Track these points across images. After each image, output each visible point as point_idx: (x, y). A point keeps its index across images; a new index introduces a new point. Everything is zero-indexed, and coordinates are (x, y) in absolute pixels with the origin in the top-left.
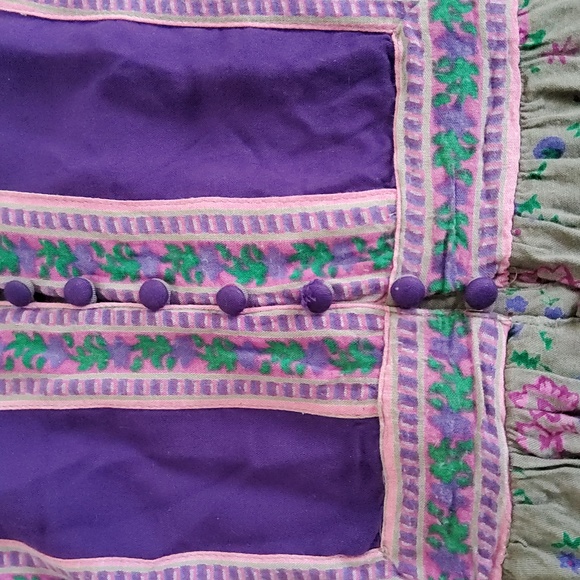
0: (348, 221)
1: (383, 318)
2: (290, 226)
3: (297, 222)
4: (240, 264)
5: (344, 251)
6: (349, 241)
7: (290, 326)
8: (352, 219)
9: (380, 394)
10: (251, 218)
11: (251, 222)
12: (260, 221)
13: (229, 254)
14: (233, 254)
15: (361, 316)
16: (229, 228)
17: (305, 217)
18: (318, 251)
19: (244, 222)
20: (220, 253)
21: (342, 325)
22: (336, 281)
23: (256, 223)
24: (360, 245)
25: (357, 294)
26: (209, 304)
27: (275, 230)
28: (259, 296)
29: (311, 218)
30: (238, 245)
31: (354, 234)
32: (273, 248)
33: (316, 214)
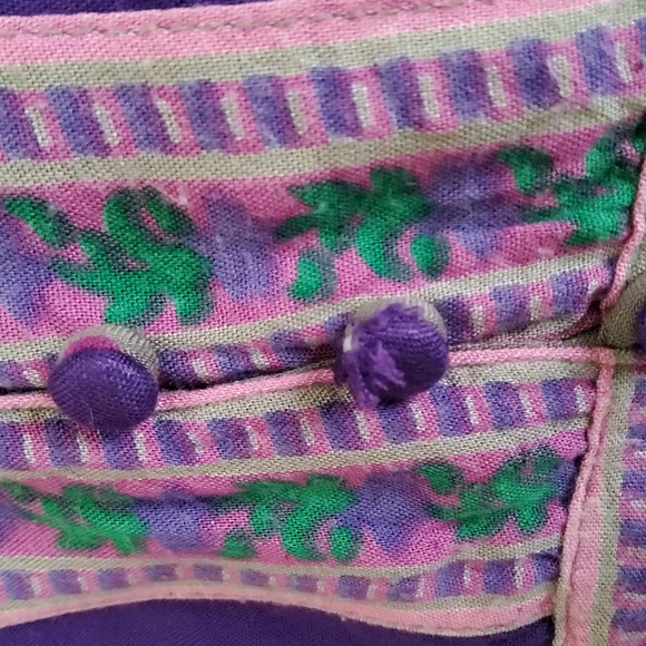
0: (498, 93)
1: (593, 384)
2: (281, 126)
3: (304, 107)
4: (110, 251)
5: (472, 191)
6: (493, 162)
7: (310, 439)
8: (510, 87)
9: (566, 569)
10: (123, 93)
11: (125, 111)
12: (163, 105)
13: (64, 228)
14: (78, 223)
15: (530, 388)
16: (44, 138)
17: (334, 85)
18: (380, 196)
19: (99, 111)
20: (30, 227)
21: (474, 419)
22: (444, 289)
23: (148, 115)
24: (527, 170)
25: (515, 322)
26: (27, 389)
27: (224, 140)
28: (194, 354)
29: (361, 92)
30: (89, 194)
31: (514, 138)
32: (222, 203)
33: (376, 71)
